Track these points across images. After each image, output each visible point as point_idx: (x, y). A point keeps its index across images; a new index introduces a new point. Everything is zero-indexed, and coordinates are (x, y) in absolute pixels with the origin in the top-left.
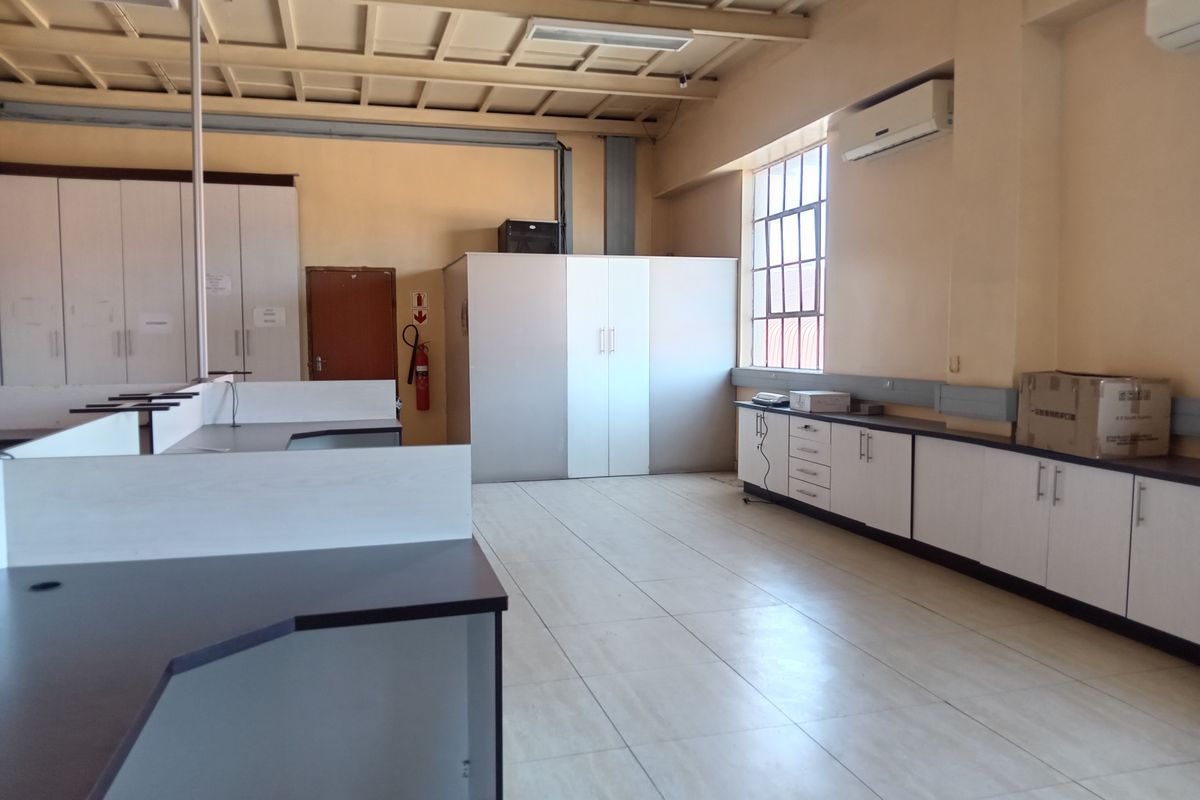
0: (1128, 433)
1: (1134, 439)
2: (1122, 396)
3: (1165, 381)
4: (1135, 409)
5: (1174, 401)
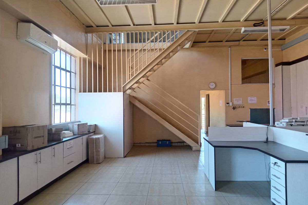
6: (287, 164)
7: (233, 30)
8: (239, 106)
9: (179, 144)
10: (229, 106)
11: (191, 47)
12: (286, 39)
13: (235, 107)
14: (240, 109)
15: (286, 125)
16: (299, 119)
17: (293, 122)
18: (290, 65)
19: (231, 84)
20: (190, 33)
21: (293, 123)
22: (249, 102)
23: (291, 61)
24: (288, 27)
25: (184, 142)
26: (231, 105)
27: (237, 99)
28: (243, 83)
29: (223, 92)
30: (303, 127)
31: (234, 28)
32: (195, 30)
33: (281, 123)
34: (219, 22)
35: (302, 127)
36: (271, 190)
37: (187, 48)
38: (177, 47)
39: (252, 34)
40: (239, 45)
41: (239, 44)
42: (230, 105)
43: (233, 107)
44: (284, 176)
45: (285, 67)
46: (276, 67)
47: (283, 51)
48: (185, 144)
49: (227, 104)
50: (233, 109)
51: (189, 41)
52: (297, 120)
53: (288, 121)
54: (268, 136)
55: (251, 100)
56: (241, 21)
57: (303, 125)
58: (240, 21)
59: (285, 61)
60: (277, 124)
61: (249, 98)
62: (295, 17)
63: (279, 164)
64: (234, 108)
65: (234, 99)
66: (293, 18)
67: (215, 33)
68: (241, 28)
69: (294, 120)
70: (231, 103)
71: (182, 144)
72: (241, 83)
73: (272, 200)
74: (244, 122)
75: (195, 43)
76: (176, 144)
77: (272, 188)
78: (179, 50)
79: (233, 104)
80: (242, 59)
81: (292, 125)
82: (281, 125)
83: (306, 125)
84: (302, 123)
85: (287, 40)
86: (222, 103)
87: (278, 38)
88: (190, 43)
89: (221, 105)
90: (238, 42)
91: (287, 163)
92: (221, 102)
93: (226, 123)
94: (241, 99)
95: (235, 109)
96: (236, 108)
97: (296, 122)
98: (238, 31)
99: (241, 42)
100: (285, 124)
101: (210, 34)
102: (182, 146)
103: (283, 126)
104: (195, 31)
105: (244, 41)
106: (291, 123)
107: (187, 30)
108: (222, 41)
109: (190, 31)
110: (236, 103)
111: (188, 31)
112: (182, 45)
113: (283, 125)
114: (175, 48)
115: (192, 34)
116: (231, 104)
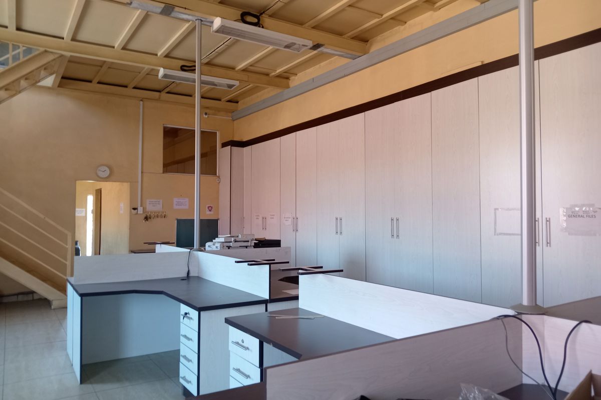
6: (202, 313)
7: (145, 69)
8: (156, 214)
9: (21, 298)
10: (137, 213)
11: (58, 87)
12: (239, 103)
13: (148, 216)
14: (159, 219)
15: (220, 248)
16: (240, 237)
17: (231, 242)
18: (243, 147)
19: (142, 172)
20: (51, 57)
21: (231, 244)
22: (176, 207)
23: (245, 140)
24: (237, 83)
25: (33, 292)
26: (142, 213)
27: (153, 200)
28: (164, 172)
29: (126, 186)
30: (247, 249)
31: (147, 67)
32: (63, 54)
33: (214, 245)
34: (115, 48)
35: (245, 249)
36: (180, 363)
37: (49, 88)
38: (18, 80)
39: (180, 83)
40: (159, 100)
41: (160, 98)
42: (139, 213)
43: (144, 216)
44: (197, 334)
45: (236, 149)
46: (222, 147)
47: (235, 122)
48: (36, 297)
49: (133, 210)
50: (145, 221)
51: (51, 74)
52: (237, 239)
53: (224, 241)
54: (190, 268)
55: (179, 204)
56: (159, 55)
57: (246, 247)
58: (156, 55)
59: (236, 139)
60: (209, 246)
61: (175, 200)
62: (246, 68)
63: (191, 316)
64: (146, 218)
65: (148, 201)
66: (245, 70)
67: (109, 68)
68: (159, 68)
69: (233, 239)
70: (142, 208)
71: (30, 297)
72: (162, 172)
73: (182, 381)
74: (157, 245)
75: (67, 80)
76: (14, 299)
77: (182, 359)
78: (24, 89)
79: (144, 209)
80: (165, 125)
81: (229, 247)
82: (214, 248)
83: (250, 246)
84: (245, 244)
85: (241, 105)
86: (124, 207)
87: (227, 98)
88: (53, 77)
89: (122, 212)
90: (157, 94)
91: (202, 311)
92: (122, 205)
93: (130, 246)
94: (161, 201)
95: (149, 220)
96: (150, 218)
97: (235, 241)
98: (153, 73)
99: (164, 95)
100: (218, 245)
101: (99, 68)
102: (27, 301)
103: (216, 249)
104: (62, 56)
105: (168, 93)
106: (228, 244)
107: (42, 49)
108: (126, 87)
109: (52, 52)
110: (151, 208)
111: (46, 51)
112: (32, 80)
113: (217, 247)
114: (13, 82)
115: (54, 60)
116: (140, 210)
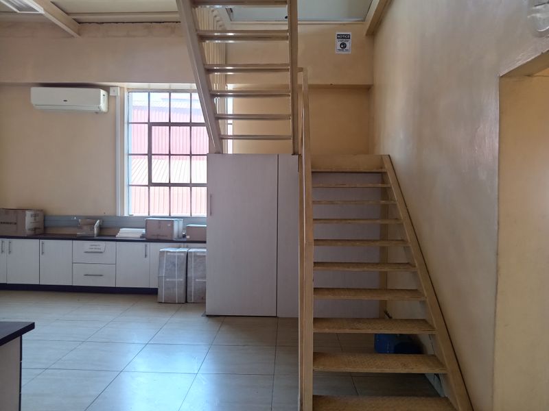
0: (33, 227)
1: (35, 229)
2: (32, 216)
3: (42, 210)
4: (35, 220)
5: (45, 216)
